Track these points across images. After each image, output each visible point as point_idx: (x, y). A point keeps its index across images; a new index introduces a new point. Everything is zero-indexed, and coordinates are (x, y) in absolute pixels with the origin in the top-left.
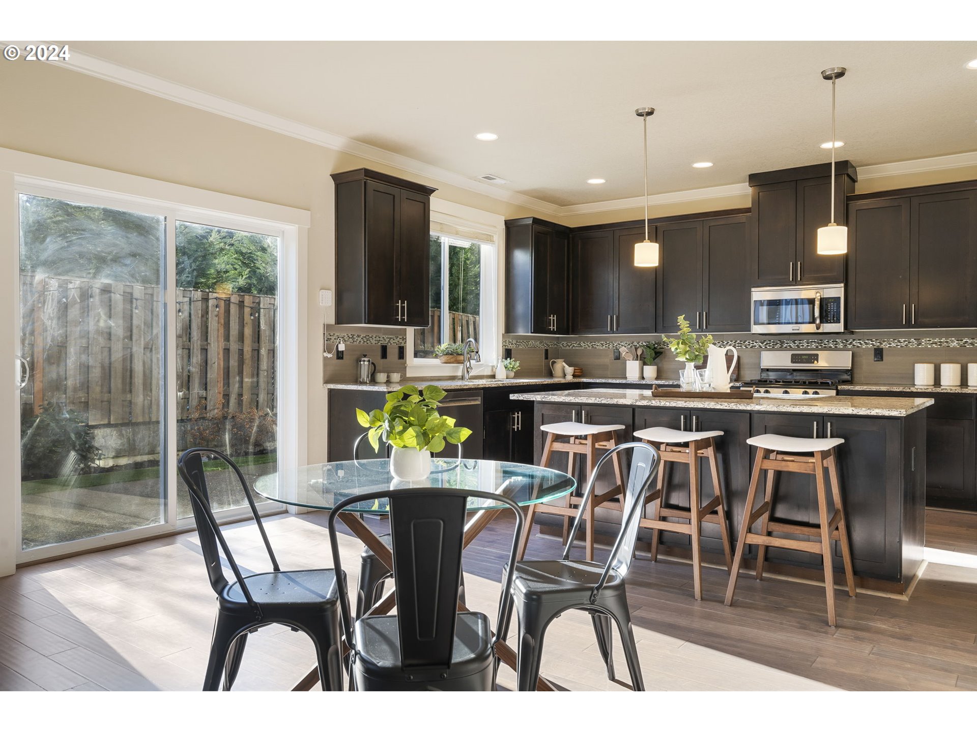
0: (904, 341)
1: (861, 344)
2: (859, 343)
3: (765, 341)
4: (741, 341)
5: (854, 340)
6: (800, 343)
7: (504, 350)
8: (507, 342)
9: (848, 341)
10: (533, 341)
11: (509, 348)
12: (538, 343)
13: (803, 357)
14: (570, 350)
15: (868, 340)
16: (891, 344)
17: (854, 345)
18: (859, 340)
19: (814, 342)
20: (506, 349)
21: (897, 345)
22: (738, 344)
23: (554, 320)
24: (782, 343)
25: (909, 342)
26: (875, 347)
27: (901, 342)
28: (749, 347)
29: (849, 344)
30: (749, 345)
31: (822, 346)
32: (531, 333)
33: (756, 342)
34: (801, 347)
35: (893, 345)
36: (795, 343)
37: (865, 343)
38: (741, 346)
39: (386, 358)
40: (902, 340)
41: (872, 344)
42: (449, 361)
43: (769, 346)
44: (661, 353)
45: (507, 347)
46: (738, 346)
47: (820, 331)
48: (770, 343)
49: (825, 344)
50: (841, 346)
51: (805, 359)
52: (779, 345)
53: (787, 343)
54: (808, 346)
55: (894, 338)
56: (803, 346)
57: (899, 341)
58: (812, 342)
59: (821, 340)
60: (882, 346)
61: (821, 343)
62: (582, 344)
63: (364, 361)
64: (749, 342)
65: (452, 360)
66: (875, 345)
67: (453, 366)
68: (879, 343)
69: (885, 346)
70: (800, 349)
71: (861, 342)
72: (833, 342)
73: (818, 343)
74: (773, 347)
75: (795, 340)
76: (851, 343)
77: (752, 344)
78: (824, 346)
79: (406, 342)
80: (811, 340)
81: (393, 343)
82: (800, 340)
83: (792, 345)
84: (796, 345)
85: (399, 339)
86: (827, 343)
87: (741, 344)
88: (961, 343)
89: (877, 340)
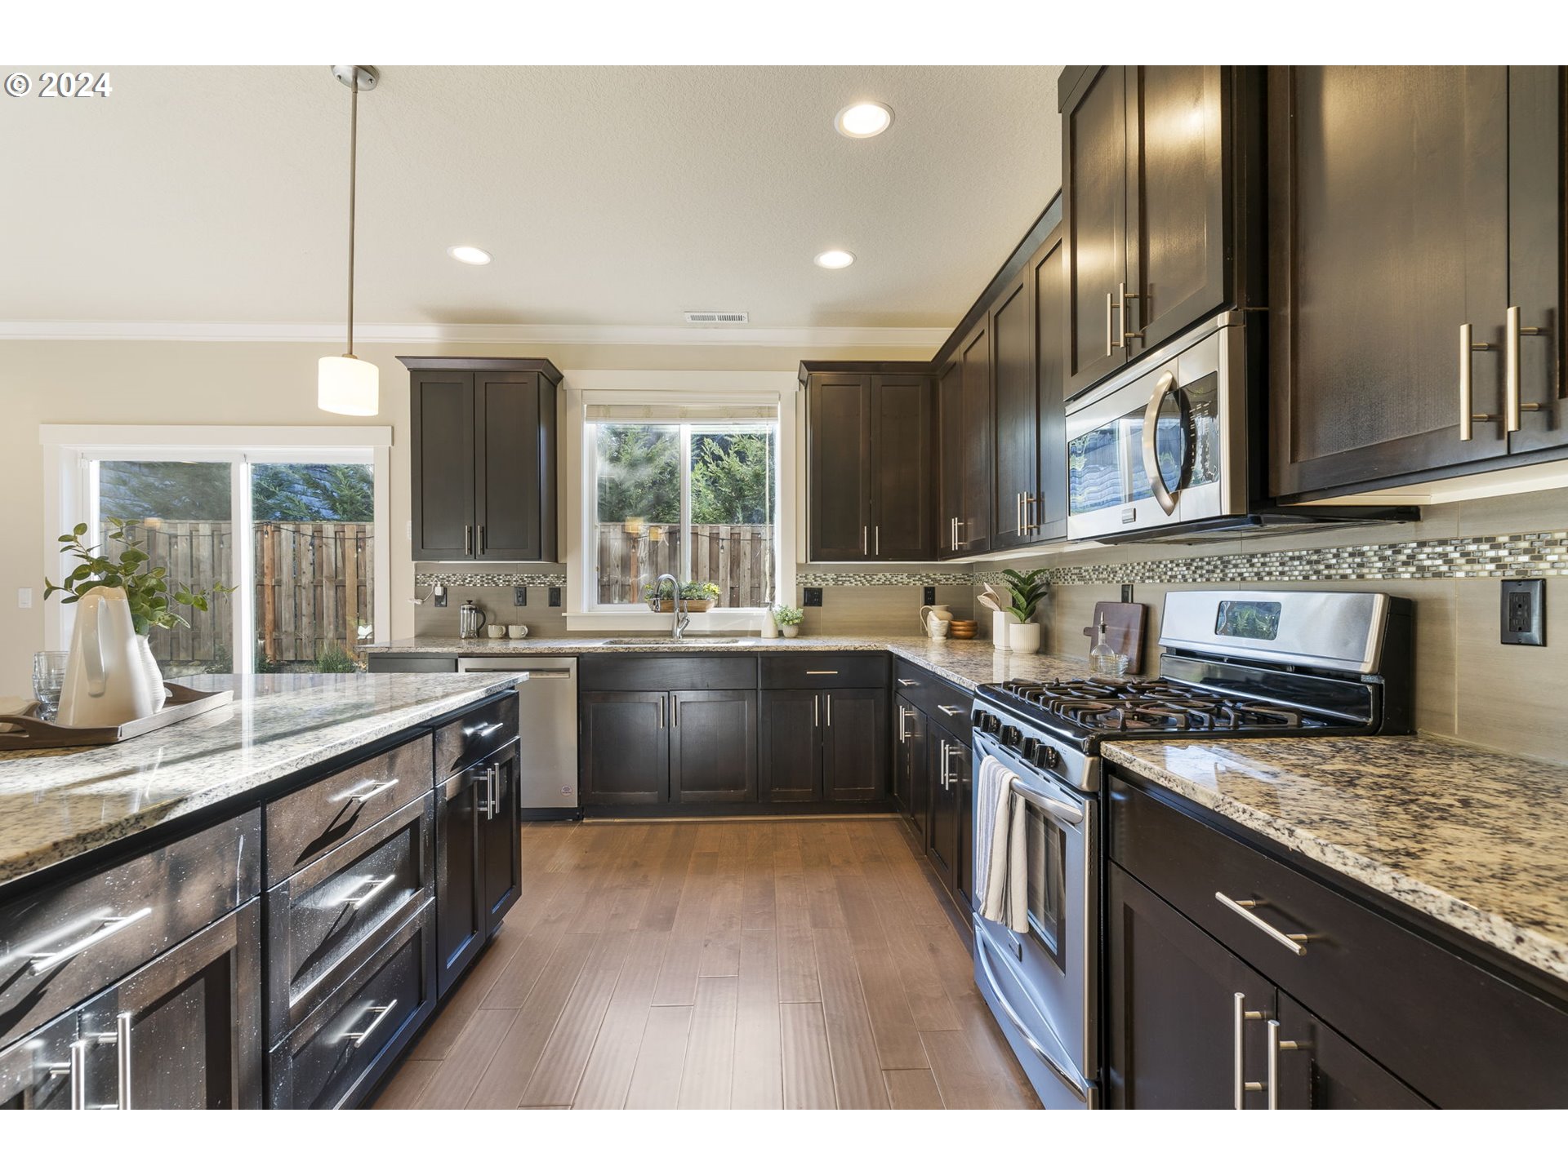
1: (1449, 562)
2: (1440, 556)
3: (1193, 560)
4: (1151, 563)
5: (1422, 544)
6: (1264, 564)
7: (803, 591)
8: (811, 577)
9: (1399, 552)
11: (816, 585)
12: (904, 576)
15: (1475, 541)
17: (1422, 569)
18: (1443, 543)
19: (1300, 558)
20: (806, 589)
22: (1148, 571)
24: (1226, 564)
26: (1510, 574)
28: (1165, 579)
29: (1405, 564)
30: (1165, 573)
31: (1317, 572)
32: (807, 560)
33: (1177, 565)
34: (1267, 578)
36: (1252, 565)
37: (1464, 554)
38: (1152, 578)
39: (528, 604)
41: (1493, 560)
43: (1201, 576)
45: (809, 585)
46: (1148, 577)
47: (1177, 517)
48: (1202, 568)
49: (1328, 567)
51: (1248, 620)
52: (1218, 574)
53: (1236, 566)
54: (1282, 573)
58: (1292, 559)
59: (1317, 552)
60: (1543, 570)
61: (1317, 562)
64: (1165, 566)
66: (1505, 566)
68: (1527, 551)
69: (1556, 565)
70: (1260, 584)
71: (1446, 555)
72: (1352, 555)
73: (1309, 562)
74: (1208, 580)
75: (1253, 556)
76: (1412, 557)
77: (1171, 569)
78: (1326, 572)
79: (565, 582)
80: (1290, 554)
81: (540, 583)
82: (1264, 555)
83: (1245, 570)
84: (1255, 570)
85: (551, 578)
86: (1334, 561)
87: (1152, 570)
89: (1515, 538)
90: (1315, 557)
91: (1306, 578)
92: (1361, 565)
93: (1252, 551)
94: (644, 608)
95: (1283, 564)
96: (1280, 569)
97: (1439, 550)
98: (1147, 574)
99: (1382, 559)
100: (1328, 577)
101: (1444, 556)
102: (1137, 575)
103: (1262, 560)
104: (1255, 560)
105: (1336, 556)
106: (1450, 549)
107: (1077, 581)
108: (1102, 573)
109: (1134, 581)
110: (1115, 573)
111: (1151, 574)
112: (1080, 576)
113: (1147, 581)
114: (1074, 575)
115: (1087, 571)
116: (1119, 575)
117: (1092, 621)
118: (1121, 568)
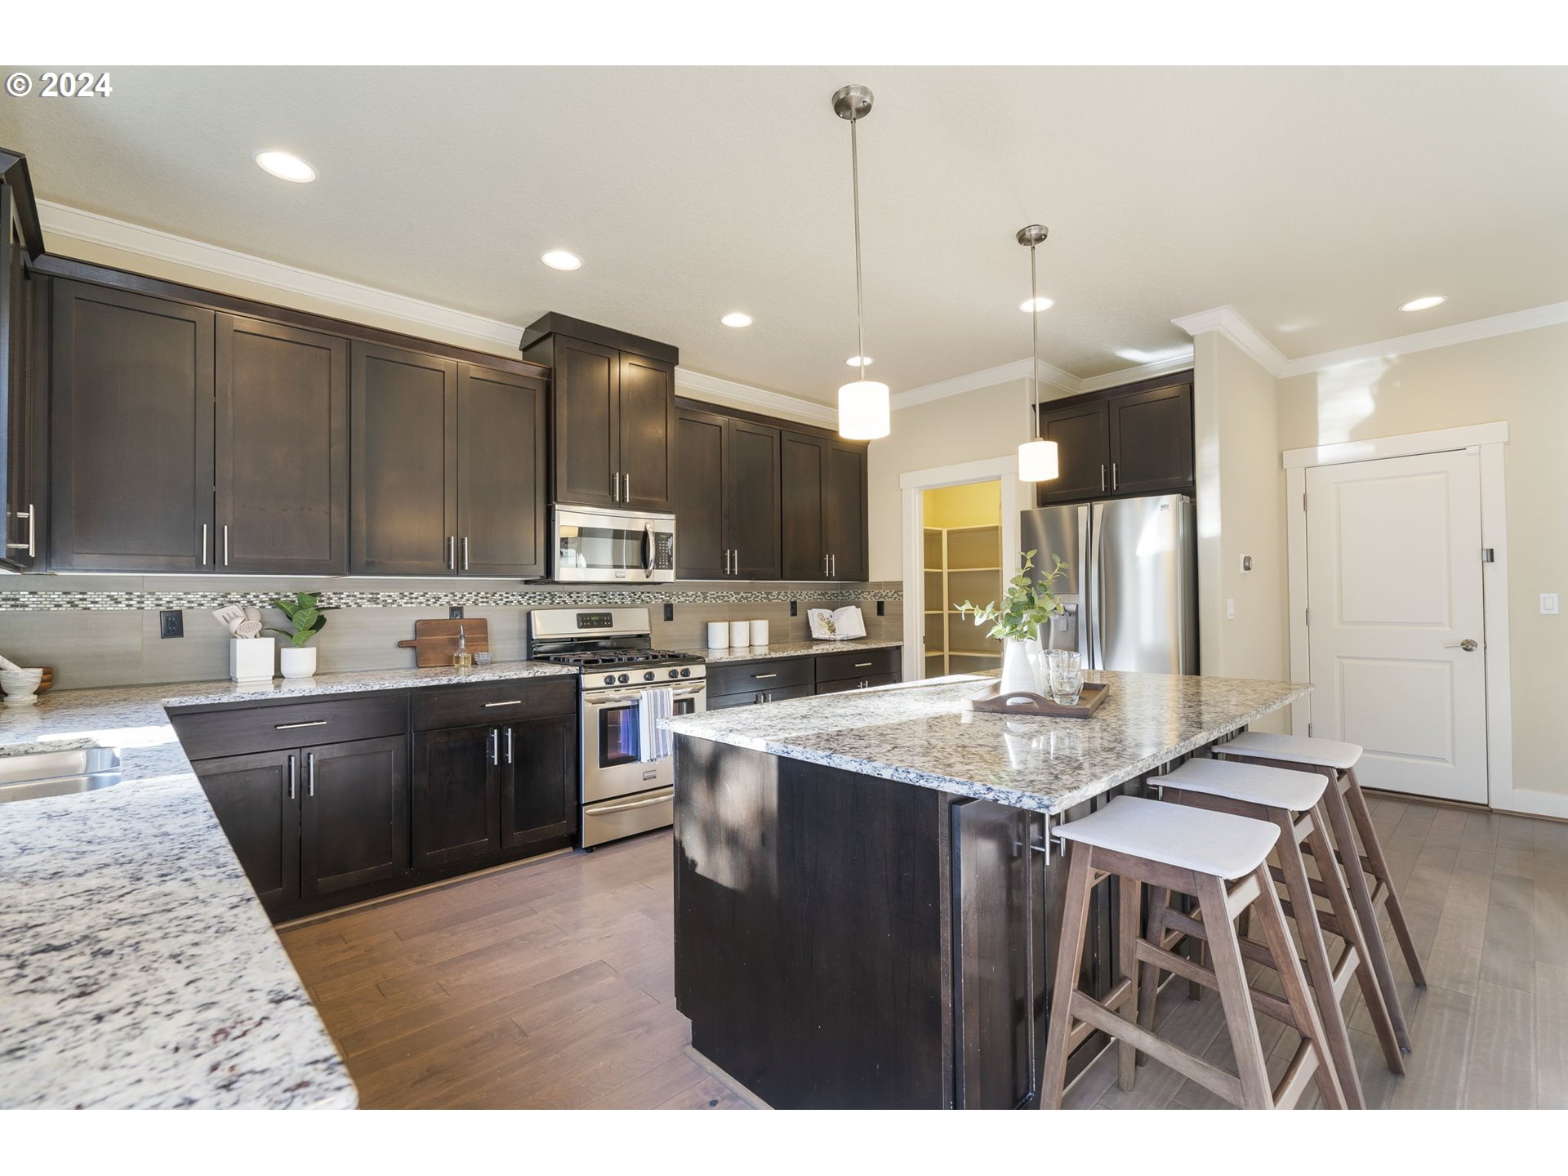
0: (692, 595)
1: (650, 599)
2: (647, 597)
3: (527, 593)
4: (487, 593)
5: (642, 593)
6: (578, 597)
9: (636, 595)
13: (593, 618)
15: (657, 593)
16: (680, 598)
17: (643, 600)
18: (649, 593)
19: (597, 595)
21: (686, 600)
22: (482, 597)
24: (553, 596)
25: (697, 596)
26: (665, 602)
27: (689, 597)
28: (501, 603)
29: (638, 599)
30: (501, 600)
31: (605, 601)
33: (513, 596)
35: (682, 599)
36: (571, 597)
37: (654, 597)
38: (487, 602)
40: (690, 594)
41: (661, 598)
43: (534, 602)
46: (483, 602)
47: (650, 580)
48: (535, 597)
49: (610, 599)
50: (628, 601)
51: (596, 621)
52: (548, 601)
53: (560, 597)
54: (588, 601)
55: (682, 591)
56: (582, 601)
57: (687, 595)
58: (593, 595)
59: (605, 593)
60: (672, 601)
61: (605, 597)
64: (500, 595)
66: (664, 600)
68: (668, 596)
69: (674, 601)
72: (619, 595)
73: (601, 597)
74: (540, 604)
76: (640, 596)
77: (507, 598)
78: (608, 601)
80: (592, 593)
82: (578, 593)
83: (567, 599)
84: (573, 599)
86: (612, 597)
87: (487, 598)
88: (739, 597)
89: (666, 593)
90: (603, 595)
91: (600, 603)
92: (623, 599)
93: (571, 591)
95: (588, 597)
96: (587, 599)
98: (481, 600)
99: (630, 597)
100: (610, 603)
101: (649, 597)
102: (468, 600)
104: (573, 595)
105: (613, 595)
106: (650, 595)
107: (366, 604)
108: (417, 598)
109: (465, 605)
110: (437, 599)
111: (485, 600)
112: (375, 600)
113: (481, 604)
114: (361, 598)
115: (390, 596)
116: (444, 601)
117: (409, 636)
118: (446, 596)
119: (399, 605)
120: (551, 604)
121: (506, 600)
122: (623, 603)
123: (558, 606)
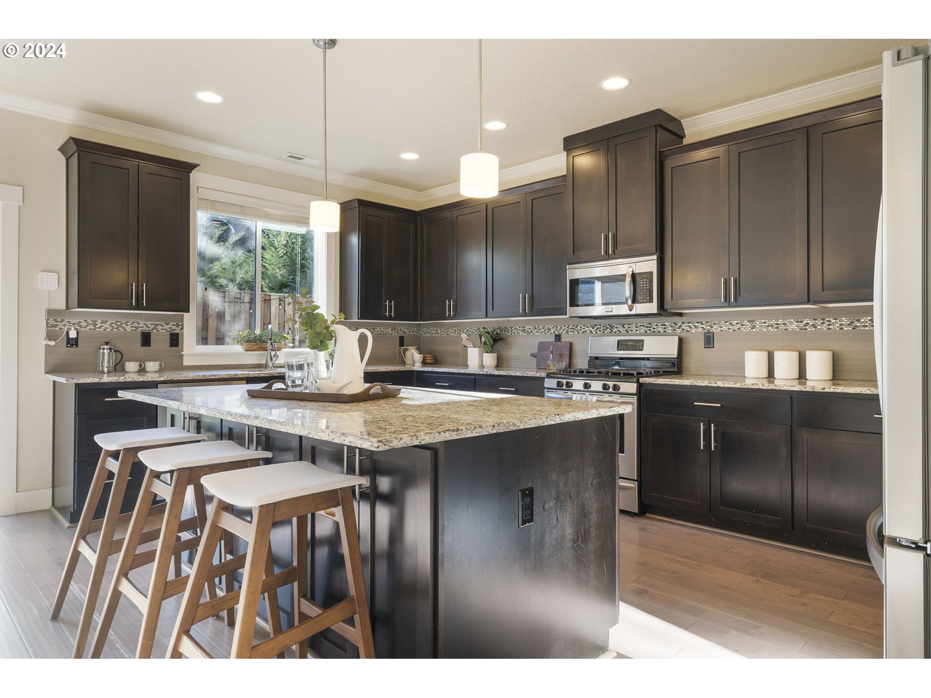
0: (736, 323)
1: (691, 328)
2: (688, 326)
3: (596, 325)
4: (573, 326)
5: (683, 323)
6: (629, 327)
9: (677, 325)
10: (382, 328)
12: (389, 330)
13: (629, 343)
14: (428, 337)
15: (698, 323)
16: (722, 327)
17: (683, 330)
18: (689, 323)
19: (643, 326)
21: (729, 329)
22: (571, 329)
23: (390, 306)
24: (612, 327)
25: (742, 325)
26: (706, 331)
27: (733, 325)
28: (581, 332)
29: (678, 328)
30: (581, 330)
31: (650, 330)
32: (358, 319)
33: (587, 327)
34: (630, 332)
35: (725, 328)
36: (624, 328)
37: (694, 326)
38: (573, 332)
39: (149, 345)
40: (734, 323)
41: (702, 328)
42: (250, 348)
43: (600, 331)
44: (501, 339)
46: (571, 332)
47: (633, 312)
48: (600, 328)
49: (654, 328)
50: (670, 330)
51: (631, 345)
52: (608, 330)
53: (616, 328)
54: (636, 330)
55: (726, 320)
56: (631, 330)
57: (730, 324)
58: (640, 326)
59: (650, 324)
60: (713, 330)
61: (650, 327)
62: (439, 331)
63: (104, 349)
64: (581, 327)
65: (254, 348)
66: (704, 329)
67: (258, 354)
68: (709, 326)
69: (716, 329)
70: (628, 334)
71: (690, 326)
72: (661, 325)
73: (647, 327)
74: (603, 332)
75: (624, 325)
76: (680, 326)
77: (584, 329)
78: (653, 330)
79: (183, 328)
80: (640, 324)
81: (162, 329)
82: (629, 324)
83: (621, 329)
84: (625, 329)
85: (171, 326)
86: (656, 327)
87: (573, 329)
88: (802, 325)
89: (707, 322)
90: (649, 326)
91: (646, 332)
92: (665, 328)
93: (624, 323)
94: (239, 348)
95: (636, 327)
96: (636, 329)
97: (688, 325)
98: (570, 330)
99: (672, 327)
100: (654, 332)
101: (689, 326)
102: (563, 330)
103: (628, 326)
104: (625, 326)
105: (656, 325)
106: (690, 324)
107: (521, 333)
108: (540, 329)
109: (562, 333)
110: (549, 330)
111: (572, 330)
112: (524, 331)
113: (570, 333)
114: (519, 330)
115: (530, 328)
116: (552, 331)
117: (536, 351)
118: (553, 328)
119: (534, 334)
120: (610, 332)
121: (583, 330)
122: (665, 331)
123: (615, 334)
